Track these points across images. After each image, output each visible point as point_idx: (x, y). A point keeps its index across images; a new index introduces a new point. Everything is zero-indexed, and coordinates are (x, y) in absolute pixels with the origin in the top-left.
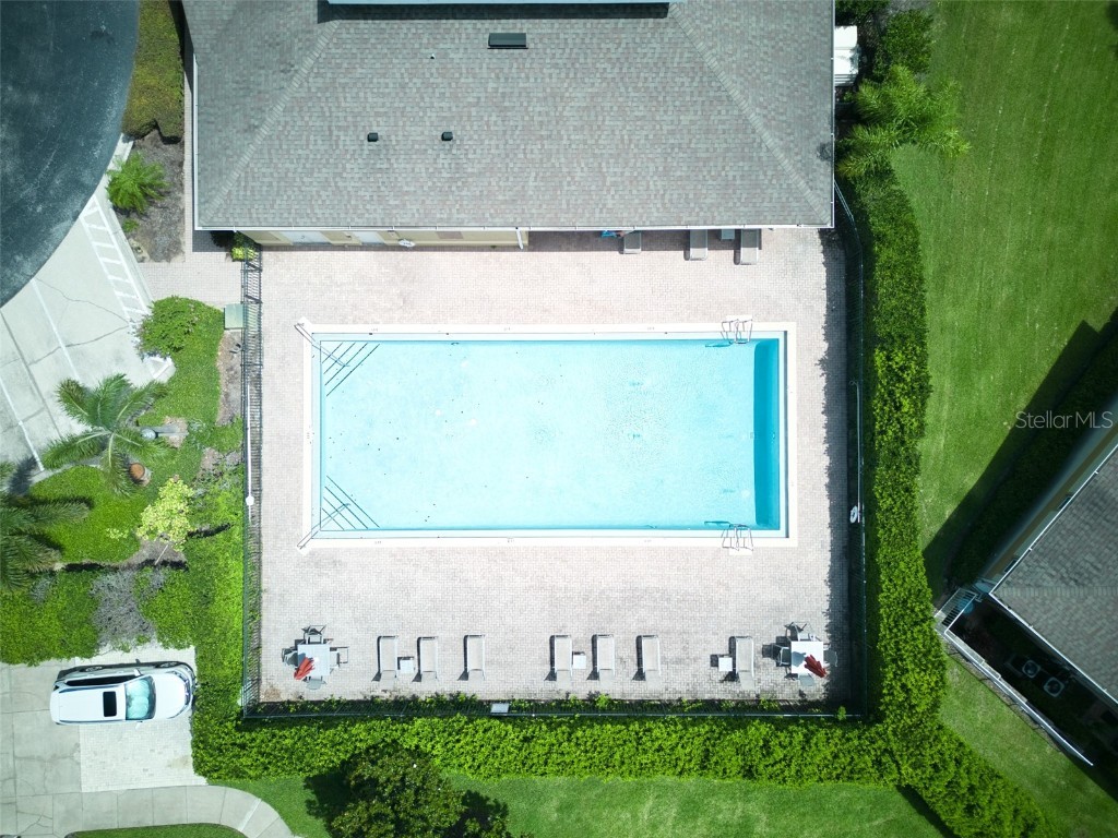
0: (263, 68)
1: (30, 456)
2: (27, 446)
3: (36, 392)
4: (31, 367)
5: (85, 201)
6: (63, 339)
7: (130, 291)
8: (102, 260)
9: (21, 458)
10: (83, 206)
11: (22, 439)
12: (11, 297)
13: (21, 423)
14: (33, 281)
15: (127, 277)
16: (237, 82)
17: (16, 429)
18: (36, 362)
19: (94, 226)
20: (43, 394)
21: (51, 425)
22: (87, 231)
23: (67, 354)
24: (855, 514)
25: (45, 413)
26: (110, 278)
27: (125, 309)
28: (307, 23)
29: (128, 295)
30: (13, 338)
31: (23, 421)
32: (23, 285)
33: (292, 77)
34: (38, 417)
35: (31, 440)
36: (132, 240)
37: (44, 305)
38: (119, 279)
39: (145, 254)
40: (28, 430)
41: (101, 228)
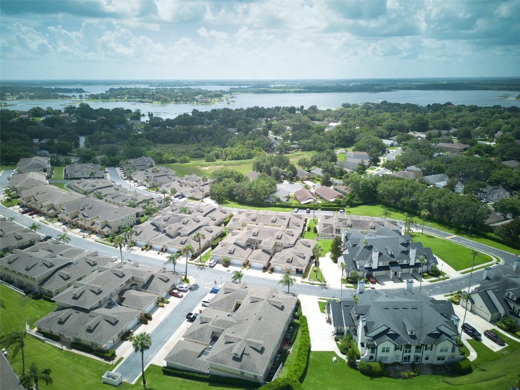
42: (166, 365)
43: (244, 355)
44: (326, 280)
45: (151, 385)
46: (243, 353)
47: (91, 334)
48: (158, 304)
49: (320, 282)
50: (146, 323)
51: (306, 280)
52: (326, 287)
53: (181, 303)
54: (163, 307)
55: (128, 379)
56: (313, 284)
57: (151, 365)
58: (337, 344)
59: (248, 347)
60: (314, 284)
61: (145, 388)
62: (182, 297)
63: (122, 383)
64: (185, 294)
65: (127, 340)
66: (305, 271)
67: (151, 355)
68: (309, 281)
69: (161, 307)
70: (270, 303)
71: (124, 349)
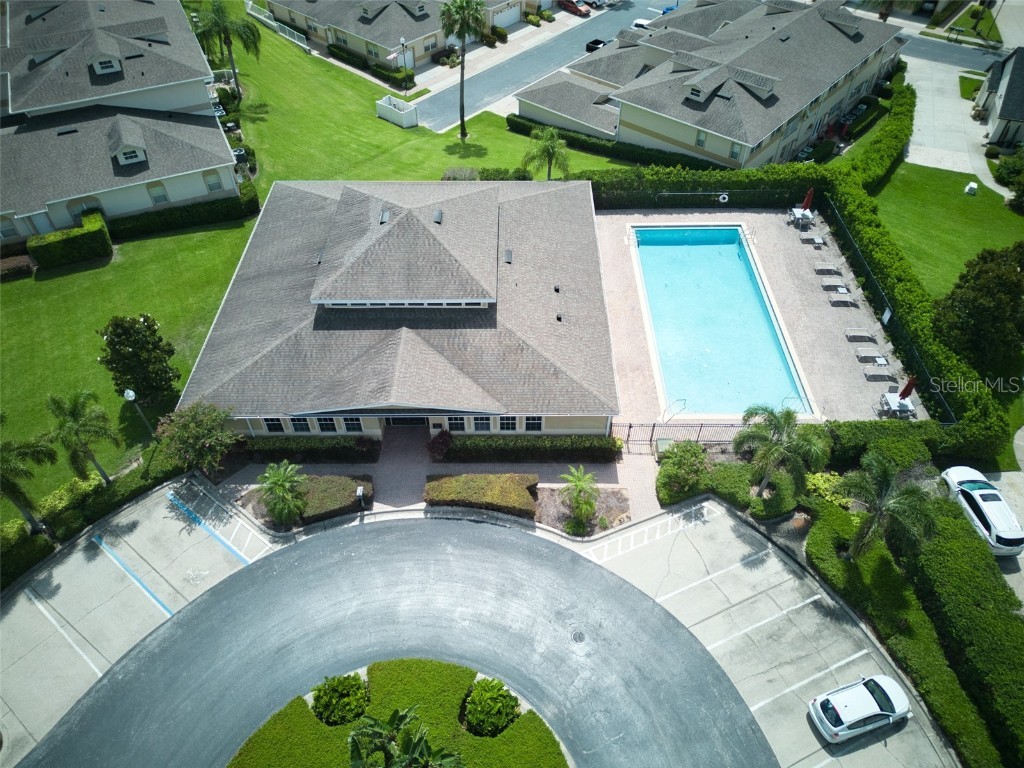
0: (518, 365)
1: (811, 606)
2: (804, 607)
3: (753, 599)
4: (733, 603)
5: (585, 559)
6: (703, 577)
7: (655, 529)
8: (632, 548)
9: (816, 613)
10: (590, 561)
11: (798, 611)
12: (674, 618)
13: (785, 612)
14: (658, 600)
15: (644, 532)
16: (524, 384)
17: (791, 616)
18: (728, 600)
19: (605, 553)
20: (753, 594)
21: (779, 588)
22: (610, 558)
23: (716, 574)
24: (724, 198)
25: (770, 592)
26: (646, 542)
27: (669, 532)
28: (495, 335)
29: (658, 531)
30: (710, 617)
31: (782, 610)
32: (663, 608)
33: (527, 345)
34: (775, 598)
35: (796, 604)
36: (614, 524)
37: (677, 592)
38: (646, 536)
39: (624, 515)
40: (788, 606)
41: (606, 548)
42: (517, 113)
43: (716, 98)
44: (1004, 39)
45: (477, 140)
46: (715, 93)
47: (367, 27)
48: (526, 14)
49: (984, 39)
50: (492, 45)
51: (939, 31)
52: (998, 52)
53: (582, 26)
54: (538, 25)
55: (432, 125)
56: (956, 41)
57: (486, 112)
58: (990, 165)
59: (731, 82)
60: (961, 42)
61: (463, 142)
62: (586, 15)
63: (417, 126)
64: (594, 13)
65: (443, 64)
66: (944, 10)
67: (490, 98)
68: (946, 35)
69: (533, 24)
70: (823, 16)
71: (435, 77)
